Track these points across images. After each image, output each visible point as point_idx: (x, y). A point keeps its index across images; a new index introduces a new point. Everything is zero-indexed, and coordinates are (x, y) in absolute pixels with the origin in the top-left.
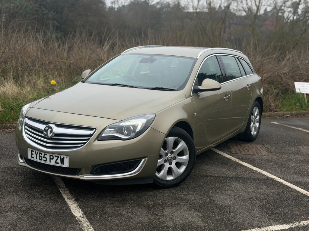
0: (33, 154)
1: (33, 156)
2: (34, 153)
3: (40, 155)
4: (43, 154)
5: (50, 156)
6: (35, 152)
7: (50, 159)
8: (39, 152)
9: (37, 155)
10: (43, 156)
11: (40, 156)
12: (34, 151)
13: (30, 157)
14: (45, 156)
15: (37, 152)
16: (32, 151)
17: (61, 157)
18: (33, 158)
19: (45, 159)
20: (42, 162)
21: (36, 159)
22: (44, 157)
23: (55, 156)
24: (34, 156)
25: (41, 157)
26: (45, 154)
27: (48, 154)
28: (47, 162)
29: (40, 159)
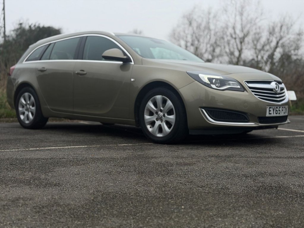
0: (270, 111)
1: (270, 112)
2: (271, 109)
3: (277, 109)
4: (278, 107)
6: (273, 108)
7: (282, 110)
8: (275, 107)
9: (274, 110)
10: (278, 110)
11: (276, 111)
12: (271, 108)
13: (268, 115)
14: (280, 109)
15: (275, 108)
16: (270, 108)
18: (271, 114)
19: (279, 112)
20: (278, 115)
21: (273, 114)
23: (284, 107)
24: (272, 112)
25: (277, 111)
27: (281, 107)
28: (280, 114)
29: (276, 114)
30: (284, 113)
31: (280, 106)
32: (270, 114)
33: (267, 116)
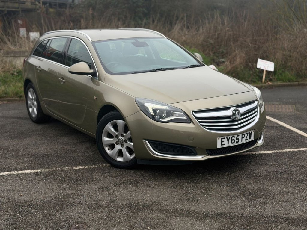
0: (224, 141)
1: (223, 143)
3: (233, 138)
4: (236, 136)
5: (242, 135)
6: (227, 138)
7: (242, 138)
8: (231, 137)
9: (228, 140)
10: (235, 139)
11: (232, 140)
12: (225, 138)
14: (238, 137)
15: (230, 137)
16: (222, 139)
17: (249, 133)
18: (225, 144)
19: (237, 141)
20: (235, 144)
21: (228, 144)
22: (237, 139)
23: (246, 134)
25: (234, 140)
26: (237, 136)
27: (241, 135)
28: (239, 142)
29: (232, 143)
30: (246, 140)
31: (238, 134)
32: (222, 145)
33: (218, 147)
